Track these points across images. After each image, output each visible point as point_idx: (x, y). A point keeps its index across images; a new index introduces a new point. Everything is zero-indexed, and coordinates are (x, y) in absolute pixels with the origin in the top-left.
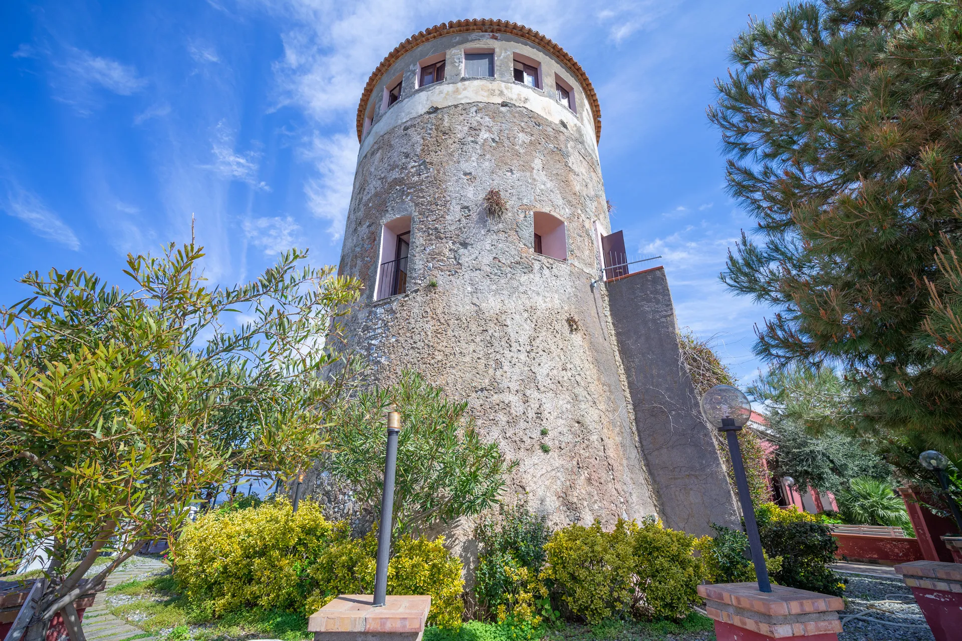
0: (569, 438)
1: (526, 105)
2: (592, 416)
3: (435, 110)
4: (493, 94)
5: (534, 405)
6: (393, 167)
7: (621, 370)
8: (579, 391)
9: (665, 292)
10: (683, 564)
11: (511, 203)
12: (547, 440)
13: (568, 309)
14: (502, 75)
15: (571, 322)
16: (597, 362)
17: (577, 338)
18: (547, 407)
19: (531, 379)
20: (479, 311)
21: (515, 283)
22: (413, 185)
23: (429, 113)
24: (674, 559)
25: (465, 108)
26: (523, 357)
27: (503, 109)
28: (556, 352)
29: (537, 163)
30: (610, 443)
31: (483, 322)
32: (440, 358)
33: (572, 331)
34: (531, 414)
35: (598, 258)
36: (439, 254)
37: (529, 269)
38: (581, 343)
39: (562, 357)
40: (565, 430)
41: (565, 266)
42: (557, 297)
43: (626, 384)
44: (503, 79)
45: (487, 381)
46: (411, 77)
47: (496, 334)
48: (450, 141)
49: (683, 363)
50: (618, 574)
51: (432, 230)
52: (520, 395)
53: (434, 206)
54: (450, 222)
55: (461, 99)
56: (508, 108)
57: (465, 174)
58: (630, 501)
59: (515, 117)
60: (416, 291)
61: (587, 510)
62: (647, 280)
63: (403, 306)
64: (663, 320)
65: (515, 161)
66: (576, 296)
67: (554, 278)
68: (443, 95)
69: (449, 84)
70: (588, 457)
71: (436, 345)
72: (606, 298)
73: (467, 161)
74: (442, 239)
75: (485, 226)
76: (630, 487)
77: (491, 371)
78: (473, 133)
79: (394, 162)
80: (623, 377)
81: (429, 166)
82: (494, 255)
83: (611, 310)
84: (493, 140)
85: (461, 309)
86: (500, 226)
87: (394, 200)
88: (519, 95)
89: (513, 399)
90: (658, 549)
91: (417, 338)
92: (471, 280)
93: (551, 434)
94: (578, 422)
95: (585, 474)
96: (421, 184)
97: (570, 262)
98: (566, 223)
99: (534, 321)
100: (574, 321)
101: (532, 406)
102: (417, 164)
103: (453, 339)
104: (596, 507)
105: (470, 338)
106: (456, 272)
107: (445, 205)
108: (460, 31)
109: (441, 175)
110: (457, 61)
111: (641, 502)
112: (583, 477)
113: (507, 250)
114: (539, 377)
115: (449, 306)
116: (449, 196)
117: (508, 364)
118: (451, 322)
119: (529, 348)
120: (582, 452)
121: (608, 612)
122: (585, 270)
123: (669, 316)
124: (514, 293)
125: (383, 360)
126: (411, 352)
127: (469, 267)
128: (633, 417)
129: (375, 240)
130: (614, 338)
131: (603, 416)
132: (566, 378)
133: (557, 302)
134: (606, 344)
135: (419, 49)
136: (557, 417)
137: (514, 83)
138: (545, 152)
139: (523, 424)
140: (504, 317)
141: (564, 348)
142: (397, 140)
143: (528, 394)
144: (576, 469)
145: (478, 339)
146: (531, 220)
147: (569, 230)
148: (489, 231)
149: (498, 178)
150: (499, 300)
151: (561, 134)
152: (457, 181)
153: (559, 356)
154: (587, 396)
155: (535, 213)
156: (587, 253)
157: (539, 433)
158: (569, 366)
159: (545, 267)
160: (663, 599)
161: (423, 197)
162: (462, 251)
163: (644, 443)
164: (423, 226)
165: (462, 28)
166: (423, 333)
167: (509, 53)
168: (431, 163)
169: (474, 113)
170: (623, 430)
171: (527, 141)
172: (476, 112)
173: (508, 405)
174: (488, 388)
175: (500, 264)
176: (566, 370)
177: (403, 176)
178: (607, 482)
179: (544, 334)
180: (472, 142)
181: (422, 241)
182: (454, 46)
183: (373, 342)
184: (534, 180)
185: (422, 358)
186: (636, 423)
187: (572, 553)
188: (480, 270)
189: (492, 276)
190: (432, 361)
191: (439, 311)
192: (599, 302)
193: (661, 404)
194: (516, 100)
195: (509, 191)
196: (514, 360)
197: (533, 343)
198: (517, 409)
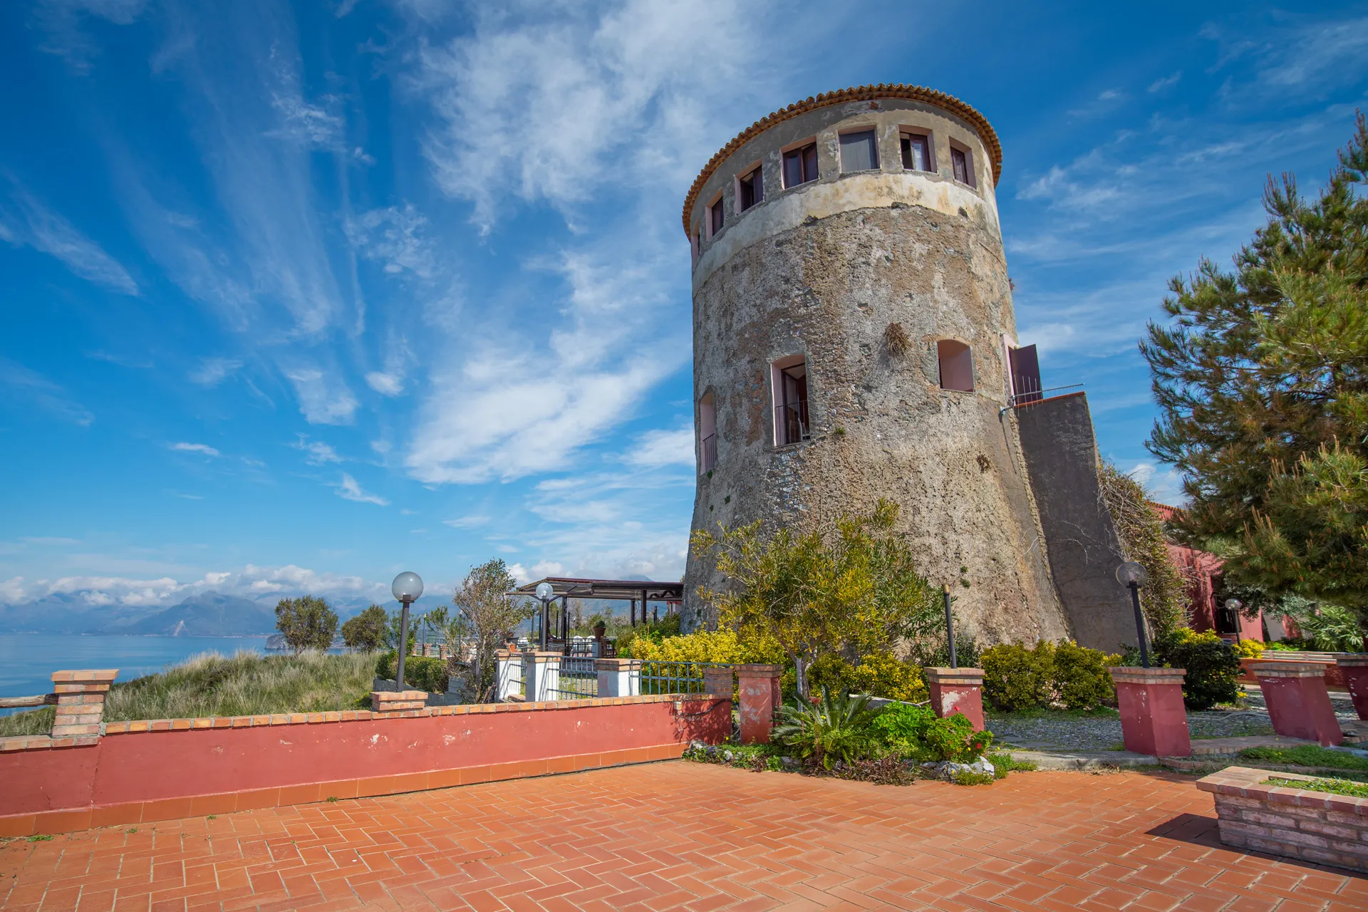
0: (986, 573)
1: (920, 203)
2: (1006, 552)
3: (813, 221)
4: (880, 195)
5: (953, 546)
6: (771, 294)
7: (1033, 504)
8: (995, 531)
9: (1086, 422)
10: (1095, 672)
11: (913, 336)
12: (966, 577)
13: (979, 448)
14: (889, 163)
15: (981, 460)
16: (1008, 499)
17: (988, 477)
18: (965, 547)
19: (948, 523)
20: (891, 459)
21: (924, 426)
22: (801, 319)
23: (806, 225)
24: (1087, 668)
25: (851, 217)
26: (939, 501)
27: (894, 213)
28: (969, 494)
29: (938, 279)
30: (1023, 576)
31: (896, 470)
32: (859, 506)
33: (982, 470)
34: (951, 555)
35: (1006, 379)
36: (842, 399)
37: (937, 409)
38: (992, 481)
39: (976, 498)
40: (982, 567)
41: (972, 398)
42: (965, 435)
43: (1038, 518)
44: (891, 170)
45: (907, 526)
46: (773, 170)
47: (911, 481)
48: (838, 264)
49: (1102, 499)
50: (1041, 677)
51: (830, 372)
52: (939, 538)
53: (829, 345)
54: (850, 363)
55: (844, 205)
56: (899, 211)
57: (860, 305)
58: (1043, 626)
59: (908, 222)
60: (823, 439)
61: (1005, 633)
62: (1065, 407)
63: (810, 454)
64: (1082, 452)
65: (914, 283)
66: (985, 430)
67: (962, 414)
68: (820, 200)
69: (825, 183)
70: (1005, 590)
71: (853, 494)
72: (1016, 426)
73: (860, 289)
74: (843, 383)
75: (888, 366)
76: (1044, 615)
77: (910, 517)
78: (863, 251)
79: (771, 286)
80: (1035, 512)
81: (817, 296)
82: (901, 398)
83: (1021, 439)
84: (887, 258)
85: (872, 457)
86: (904, 364)
87: (779, 334)
88: (911, 189)
89: (933, 542)
90: (1073, 661)
91: (832, 486)
92: (879, 426)
93: (970, 571)
94: (994, 560)
95: (1001, 605)
96: (810, 318)
97: (977, 392)
98: (971, 348)
99: (946, 464)
100: (985, 460)
101: (951, 547)
102: (801, 292)
103: (870, 488)
104: (1013, 631)
105: (886, 486)
106: (863, 418)
107: (842, 343)
108: (831, 103)
109: (832, 307)
110: (832, 149)
111: (1053, 627)
112: (1000, 607)
113: (914, 390)
114: (955, 520)
115: (860, 454)
116: (845, 332)
117: (926, 509)
118: (865, 471)
119: (943, 493)
120: (998, 586)
121: (1033, 701)
122: (993, 398)
123: (1089, 448)
124: (924, 436)
125: (801, 508)
126: (829, 500)
127: (876, 412)
128: (1045, 551)
129: (762, 379)
130: (1025, 470)
131: (1017, 552)
132: (980, 519)
133: (966, 440)
134: (1017, 478)
135: (779, 129)
136: (975, 556)
137: (903, 171)
138: (946, 261)
139: (944, 564)
140: (916, 462)
141: (977, 489)
142: (769, 258)
143: (946, 537)
144: (994, 601)
145: (894, 487)
146: (935, 352)
147: (975, 355)
148: (893, 371)
149: (897, 308)
150: (910, 446)
151: (961, 229)
152: (852, 314)
153: (972, 498)
154: (1001, 534)
155: (939, 343)
156: (994, 376)
157: (959, 570)
158: (982, 507)
159: (952, 404)
160: (1076, 695)
161: (815, 334)
162: (866, 395)
163: (1057, 574)
164: (820, 368)
165: (833, 100)
166: (837, 482)
167: (894, 128)
168: (819, 293)
169: (862, 224)
170: (1036, 564)
171: (924, 253)
172: (863, 221)
173: (929, 547)
174: (909, 532)
175: (907, 407)
176: (980, 511)
177: (786, 306)
178: (1022, 611)
179: (957, 476)
180: (864, 263)
181: (821, 385)
182: (825, 127)
183: (785, 489)
184: (936, 301)
185: (841, 506)
186: (1048, 556)
187: (1004, 662)
188: (887, 415)
189: (901, 421)
190: (852, 509)
191: (851, 460)
192: (1009, 432)
193: (1076, 538)
194: (908, 198)
195: (910, 322)
196: (931, 506)
197: (947, 487)
198: (938, 551)
